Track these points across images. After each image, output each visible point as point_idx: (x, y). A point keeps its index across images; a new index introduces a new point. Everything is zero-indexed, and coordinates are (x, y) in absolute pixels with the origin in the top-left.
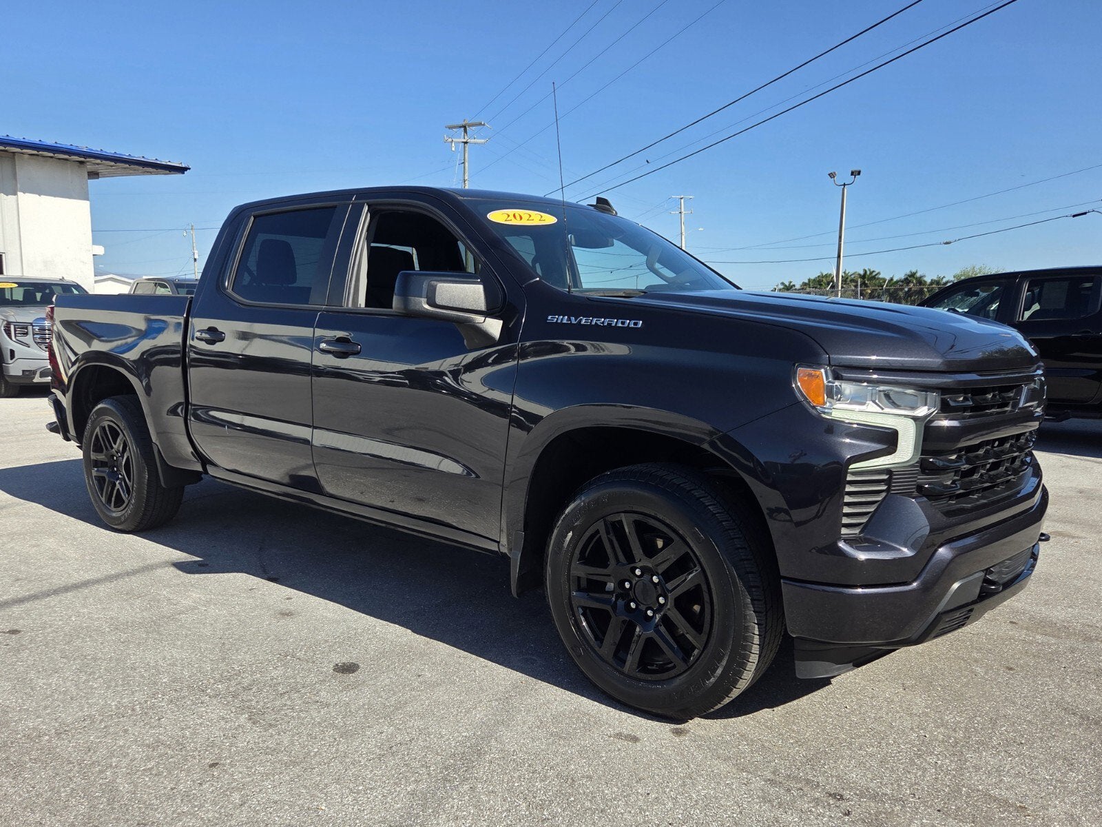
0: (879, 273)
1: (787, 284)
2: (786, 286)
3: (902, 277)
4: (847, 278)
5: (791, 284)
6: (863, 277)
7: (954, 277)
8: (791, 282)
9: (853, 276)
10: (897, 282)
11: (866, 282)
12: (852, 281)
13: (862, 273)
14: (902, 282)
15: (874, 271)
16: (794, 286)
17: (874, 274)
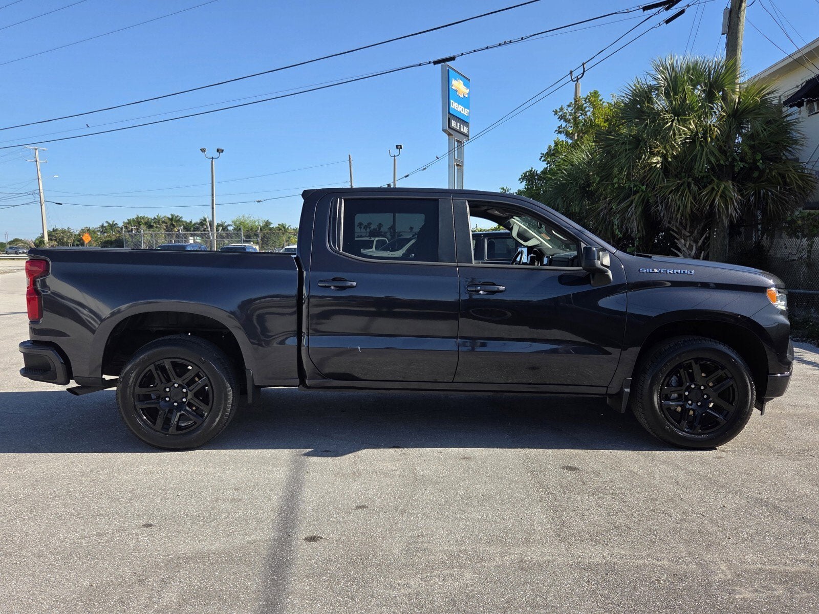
0: (181, 218)
1: (111, 223)
2: (110, 224)
3: (199, 221)
4: (159, 220)
5: (114, 223)
6: (171, 220)
7: (232, 222)
8: (113, 221)
9: (163, 219)
10: (195, 224)
11: (174, 223)
12: (163, 222)
13: (170, 217)
14: (199, 224)
15: (178, 216)
16: (117, 224)
17: (178, 218)
